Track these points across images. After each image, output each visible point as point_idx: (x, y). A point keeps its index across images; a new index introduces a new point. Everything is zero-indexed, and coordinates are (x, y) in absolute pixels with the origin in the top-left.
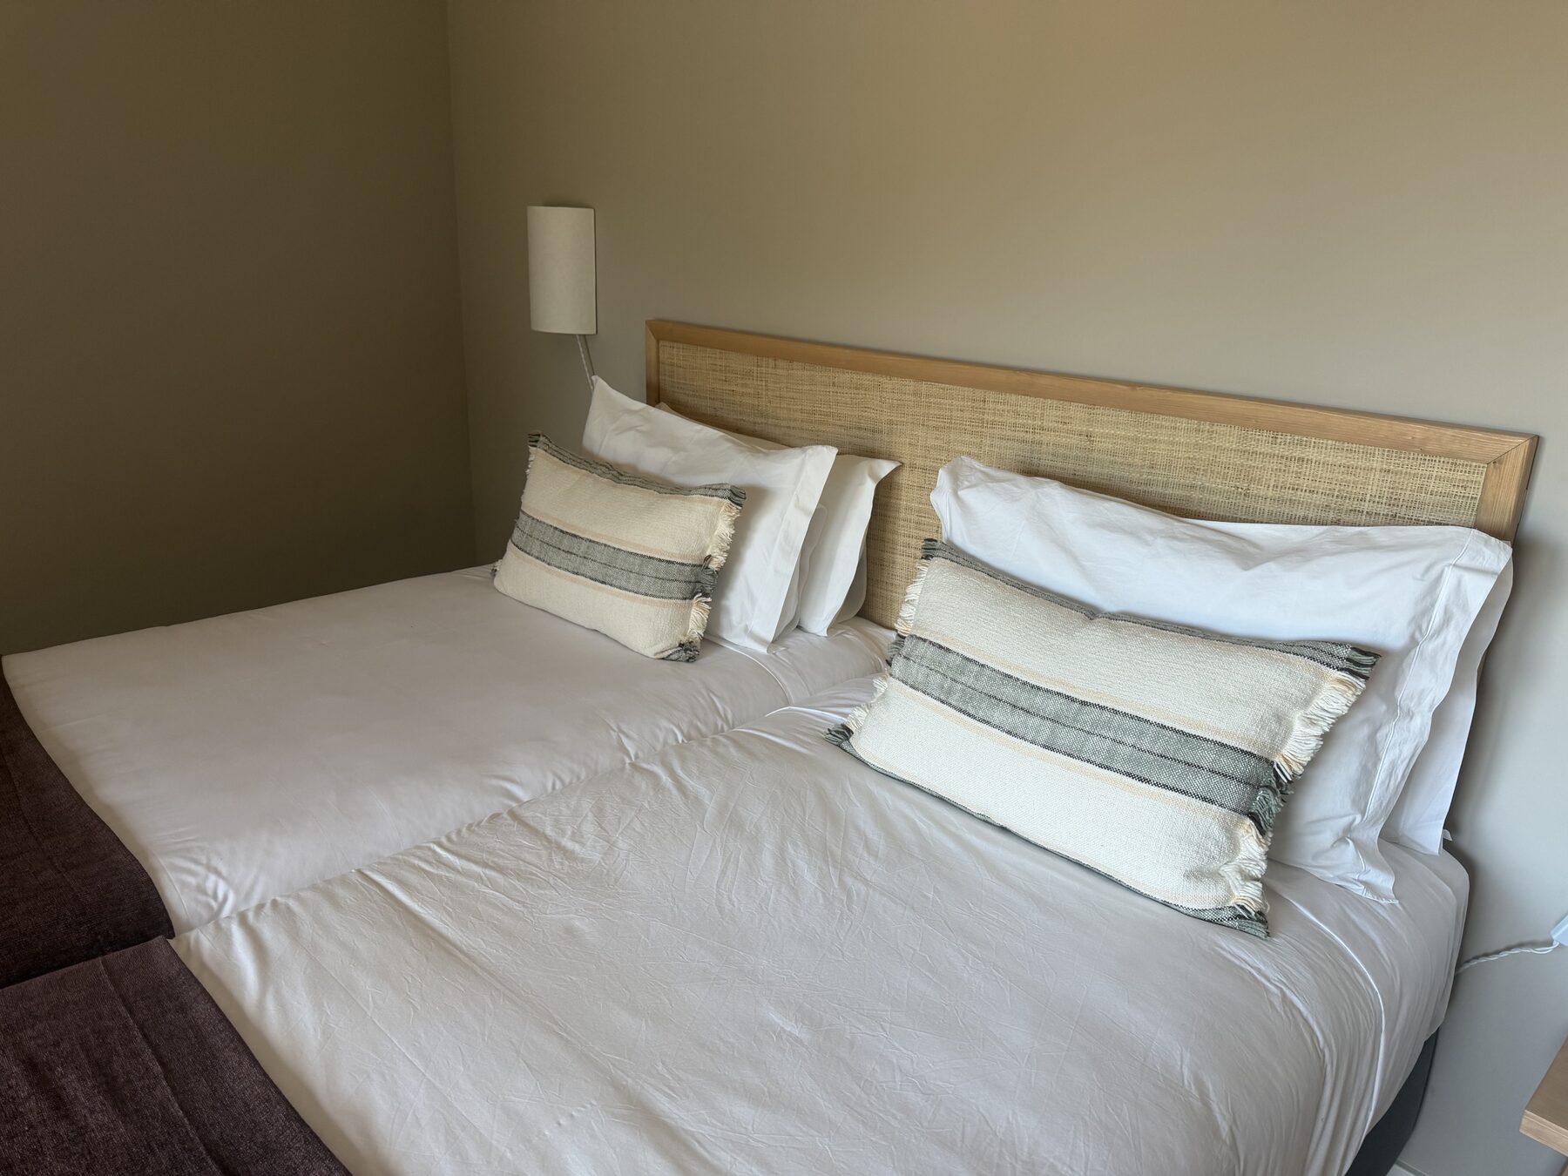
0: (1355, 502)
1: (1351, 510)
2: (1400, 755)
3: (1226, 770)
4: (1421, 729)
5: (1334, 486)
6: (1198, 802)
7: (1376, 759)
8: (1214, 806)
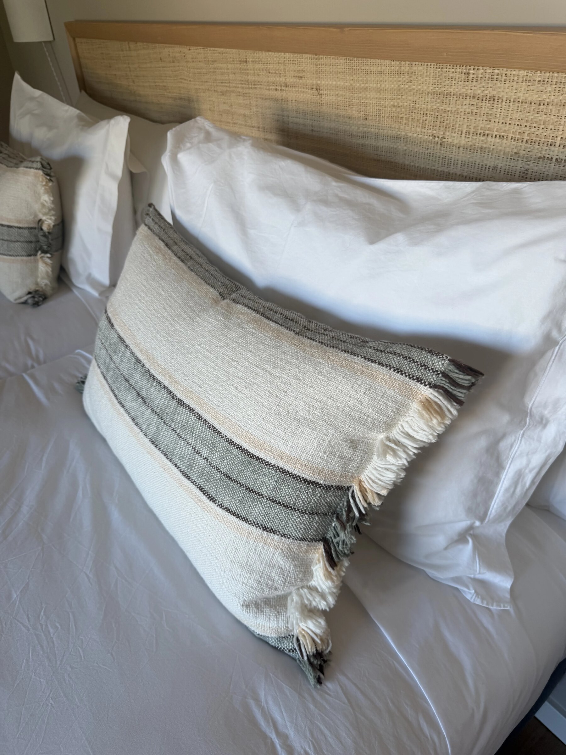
0: (545, 148)
1: (540, 158)
2: (528, 465)
3: (287, 500)
4: (555, 439)
5: (523, 129)
6: (260, 531)
7: (499, 467)
8: (276, 536)
